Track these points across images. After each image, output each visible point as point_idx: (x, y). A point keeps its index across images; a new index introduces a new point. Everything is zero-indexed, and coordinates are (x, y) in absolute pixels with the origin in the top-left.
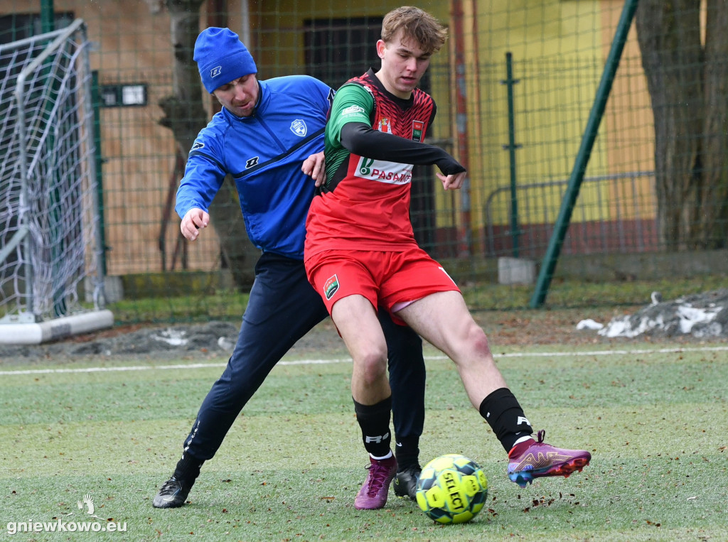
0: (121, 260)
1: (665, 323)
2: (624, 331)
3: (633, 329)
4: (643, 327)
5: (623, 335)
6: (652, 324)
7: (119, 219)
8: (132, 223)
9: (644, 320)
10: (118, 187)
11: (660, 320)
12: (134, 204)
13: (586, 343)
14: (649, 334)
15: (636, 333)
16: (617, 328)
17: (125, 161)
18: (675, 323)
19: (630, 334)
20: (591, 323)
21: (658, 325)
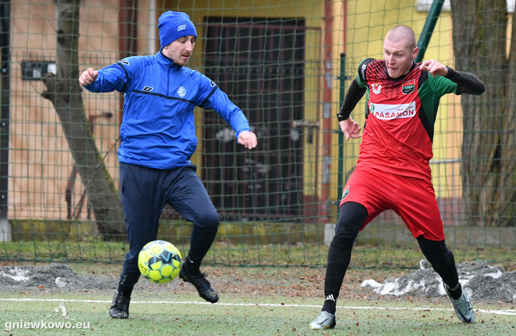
0: (38, 208)
1: (426, 286)
2: (393, 291)
3: (400, 289)
4: (408, 288)
5: (392, 293)
6: (416, 286)
7: (38, 174)
8: (48, 178)
9: (410, 282)
10: (39, 147)
11: (422, 283)
12: (51, 163)
13: (358, 299)
14: (412, 294)
15: (402, 293)
16: (389, 287)
17: (45, 126)
18: (434, 286)
19: (397, 293)
20: (372, 283)
21: (421, 287)
